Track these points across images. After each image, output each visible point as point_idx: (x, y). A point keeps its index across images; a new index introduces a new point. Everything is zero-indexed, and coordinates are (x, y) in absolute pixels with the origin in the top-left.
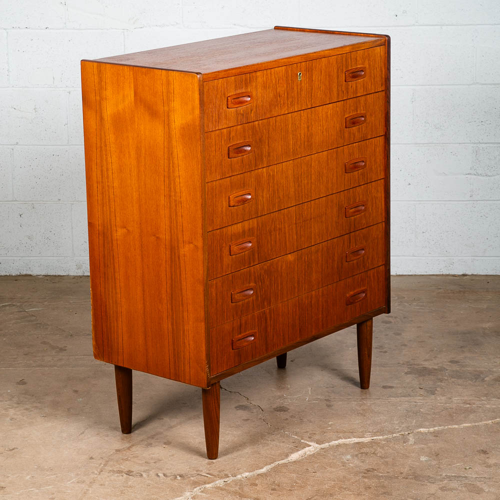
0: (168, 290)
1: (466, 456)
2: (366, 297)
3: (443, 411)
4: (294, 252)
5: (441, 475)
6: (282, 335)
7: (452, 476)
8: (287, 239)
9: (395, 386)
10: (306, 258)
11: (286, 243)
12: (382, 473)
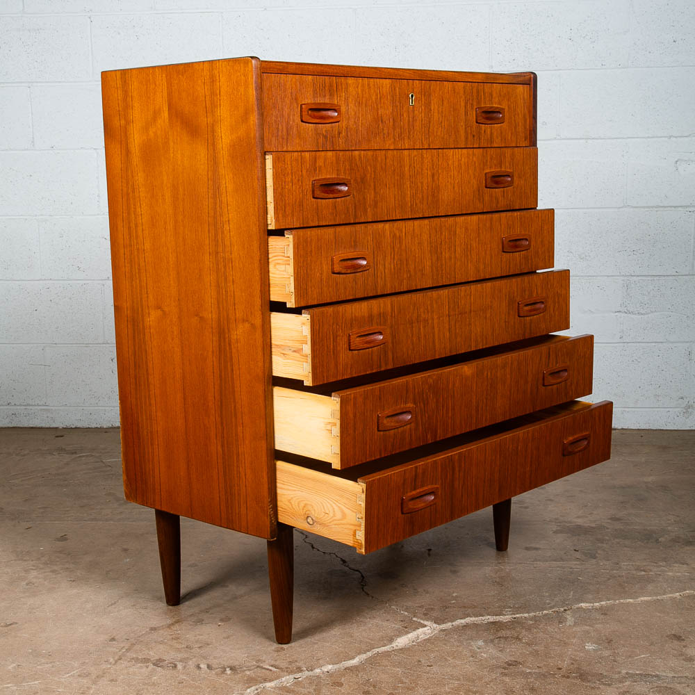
0: (216, 395)
1: (652, 644)
3: (609, 579)
5: (620, 673)
7: (637, 675)
9: (541, 547)
12: (530, 668)
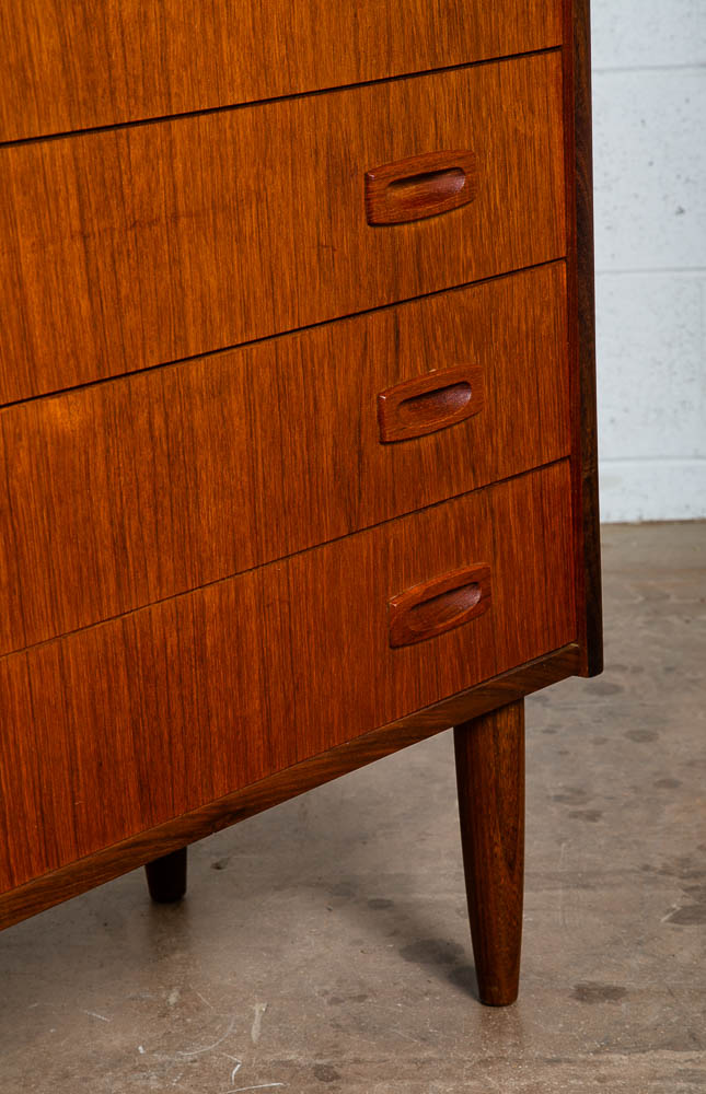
2: (488, 605)
4: (81, 387)
6: (32, 815)
8: (36, 317)
9: (628, 983)
10: (158, 421)
11: (25, 337)
